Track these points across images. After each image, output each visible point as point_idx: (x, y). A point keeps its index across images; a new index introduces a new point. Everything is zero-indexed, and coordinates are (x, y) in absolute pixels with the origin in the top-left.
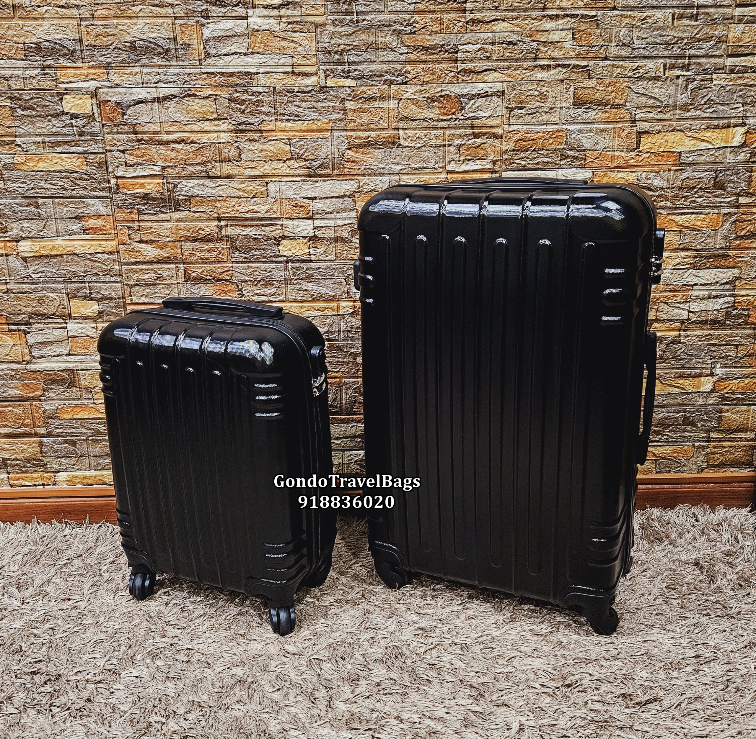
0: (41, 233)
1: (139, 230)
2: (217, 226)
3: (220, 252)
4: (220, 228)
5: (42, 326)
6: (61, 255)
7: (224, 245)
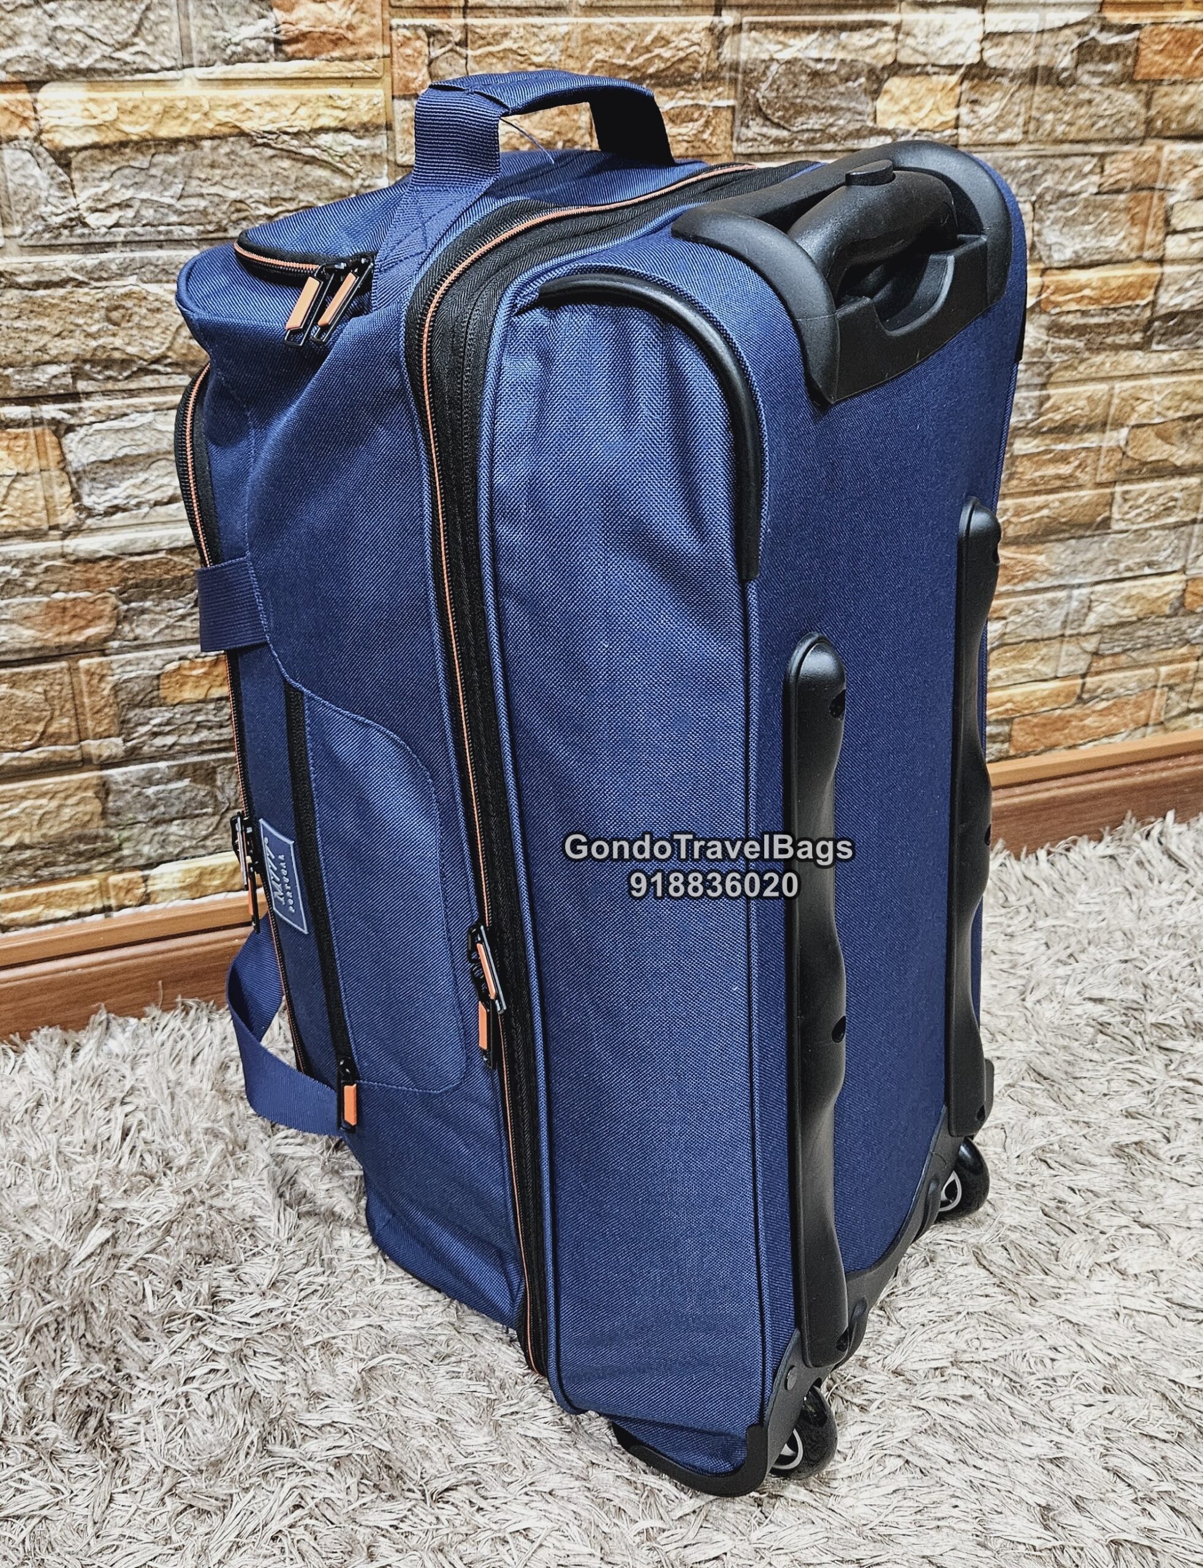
0: (124, 55)
1: (463, 43)
2: (711, 30)
3: (707, 123)
4: (718, 36)
5: (117, 403)
6: (194, 141)
7: (722, 98)
